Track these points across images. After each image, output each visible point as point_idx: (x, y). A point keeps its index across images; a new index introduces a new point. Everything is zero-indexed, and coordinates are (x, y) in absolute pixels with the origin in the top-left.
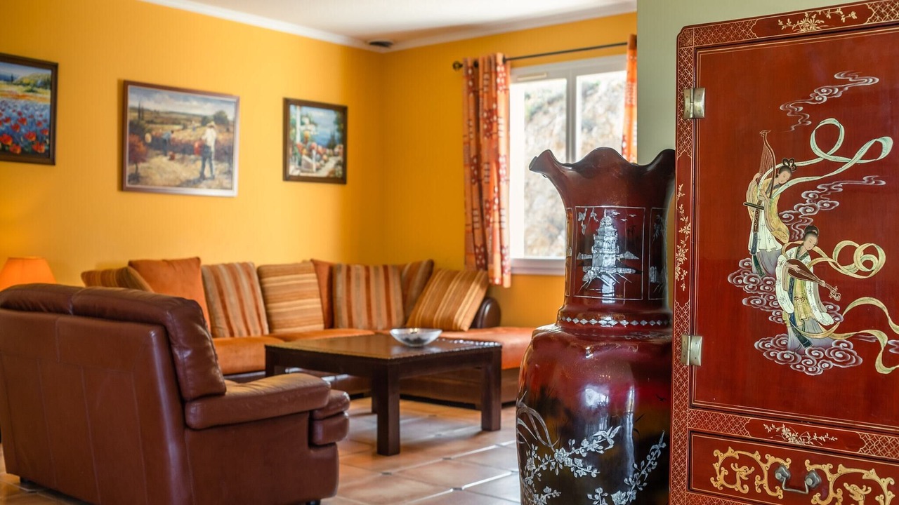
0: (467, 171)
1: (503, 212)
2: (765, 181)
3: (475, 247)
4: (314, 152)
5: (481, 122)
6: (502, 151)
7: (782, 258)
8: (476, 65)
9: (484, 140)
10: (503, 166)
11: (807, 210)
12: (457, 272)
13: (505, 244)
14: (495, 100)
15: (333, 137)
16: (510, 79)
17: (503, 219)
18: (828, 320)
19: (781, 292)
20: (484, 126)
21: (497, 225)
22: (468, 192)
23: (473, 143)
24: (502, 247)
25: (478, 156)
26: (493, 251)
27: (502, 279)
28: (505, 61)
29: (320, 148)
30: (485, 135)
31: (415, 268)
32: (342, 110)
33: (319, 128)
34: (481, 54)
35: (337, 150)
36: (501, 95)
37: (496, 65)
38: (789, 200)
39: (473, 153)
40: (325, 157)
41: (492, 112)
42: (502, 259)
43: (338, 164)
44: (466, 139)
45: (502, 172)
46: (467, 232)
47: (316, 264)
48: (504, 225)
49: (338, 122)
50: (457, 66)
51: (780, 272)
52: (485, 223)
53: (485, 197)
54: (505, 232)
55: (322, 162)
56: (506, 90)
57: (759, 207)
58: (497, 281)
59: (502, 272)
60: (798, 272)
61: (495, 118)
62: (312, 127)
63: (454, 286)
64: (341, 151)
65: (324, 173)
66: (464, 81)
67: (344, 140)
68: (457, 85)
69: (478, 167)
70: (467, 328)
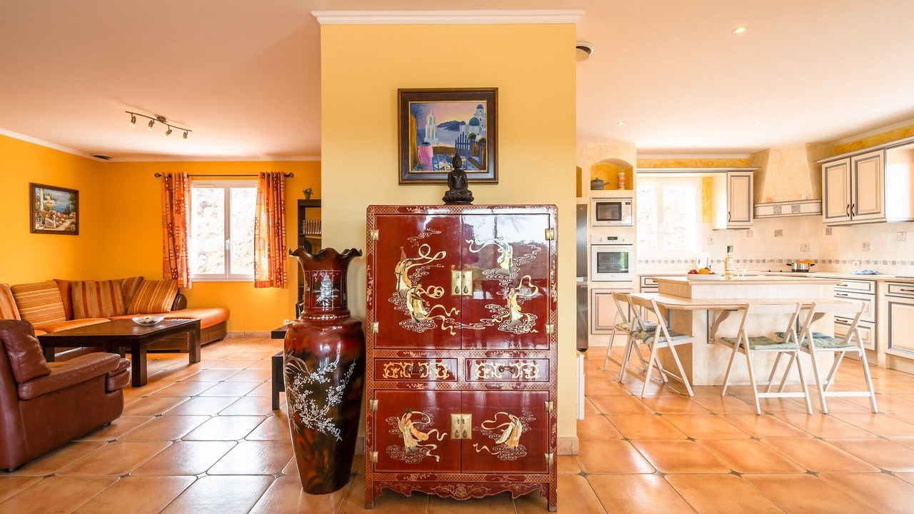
0: (166, 230)
1: (188, 252)
2: (402, 265)
3: (171, 269)
4: (55, 217)
5: (174, 206)
6: (188, 221)
7: (409, 292)
8: (170, 176)
9: (175, 215)
10: (188, 229)
11: (417, 275)
12: (158, 281)
13: (190, 266)
14: (183, 195)
15: (68, 207)
16: (192, 185)
17: (188, 255)
18: (426, 313)
19: (409, 305)
20: (175, 208)
21: (184, 258)
22: (166, 241)
23: (169, 216)
24: (187, 269)
25: (172, 223)
26: (182, 270)
27: (187, 285)
28: (188, 176)
29: (59, 214)
30: (176, 213)
31: (131, 281)
32: (75, 194)
33: (58, 202)
34: (174, 171)
35: (71, 215)
36: (186, 193)
37: (183, 178)
38: (411, 272)
39: (169, 221)
40: (63, 219)
41: (181, 202)
42: (187, 275)
43: (72, 223)
44: (165, 214)
45: (188, 231)
46: (164, 262)
47: (58, 282)
48: (189, 258)
49: (71, 199)
50: (158, 175)
51: (408, 297)
52: (176, 258)
53: (176, 244)
54: (189, 261)
55: (61, 222)
56: (189, 191)
57: (400, 274)
58: (185, 286)
59: (188, 281)
60: (415, 297)
61: (183, 205)
62: (53, 202)
63: (157, 290)
64: (75, 216)
65: (62, 228)
66: (163, 184)
67: (76, 210)
68: (159, 185)
69: (172, 228)
70: (169, 311)
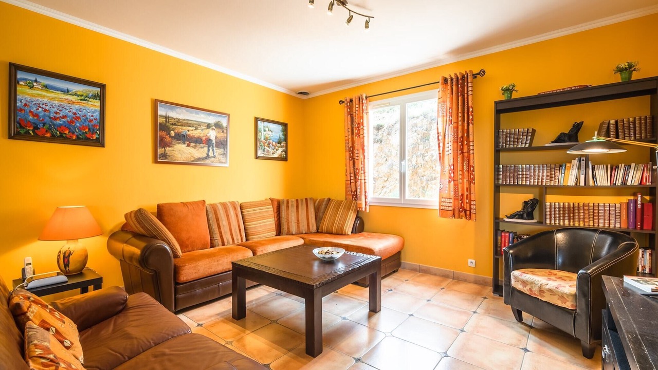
0: (348, 154)
1: (366, 174)
3: (352, 191)
4: (271, 145)
5: (354, 129)
6: (366, 143)
8: (351, 101)
9: (356, 138)
10: (366, 151)
12: (342, 202)
13: (367, 190)
14: (362, 118)
15: (280, 138)
16: (369, 107)
17: (366, 178)
20: (355, 131)
21: (363, 181)
22: (348, 165)
23: (350, 140)
24: (365, 192)
25: (353, 147)
26: (361, 194)
27: (366, 208)
28: (366, 97)
29: (274, 143)
30: (357, 136)
31: (322, 201)
32: (285, 125)
33: (274, 134)
34: (354, 95)
35: (282, 144)
36: (365, 115)
37: (362, 99)
39: (350, 145)
40: (277, 148)
41: (360, 124)
42: (365, 199)
43: (283, 151)
44: (347, 138)
45: (366, 154)
46: (346, 184)
47: (272, 200)
48: (367, 181)
49: (283, 131)
50: (341, 102)
52: (356, 180)
53: (356, 167)
54: (367, 184)
55: (275, 150)
56: (367, 113)
58: (363, 209)
59: (366, 205)
61: (362, 127)
62: (270, 133)
63: (341, 211)
64: (285, 145)
65: (276, 155)
66: (346, 109)
67: (286, 140)
68: (342, 111)
69: (353, 152)
70: (350, 233)
